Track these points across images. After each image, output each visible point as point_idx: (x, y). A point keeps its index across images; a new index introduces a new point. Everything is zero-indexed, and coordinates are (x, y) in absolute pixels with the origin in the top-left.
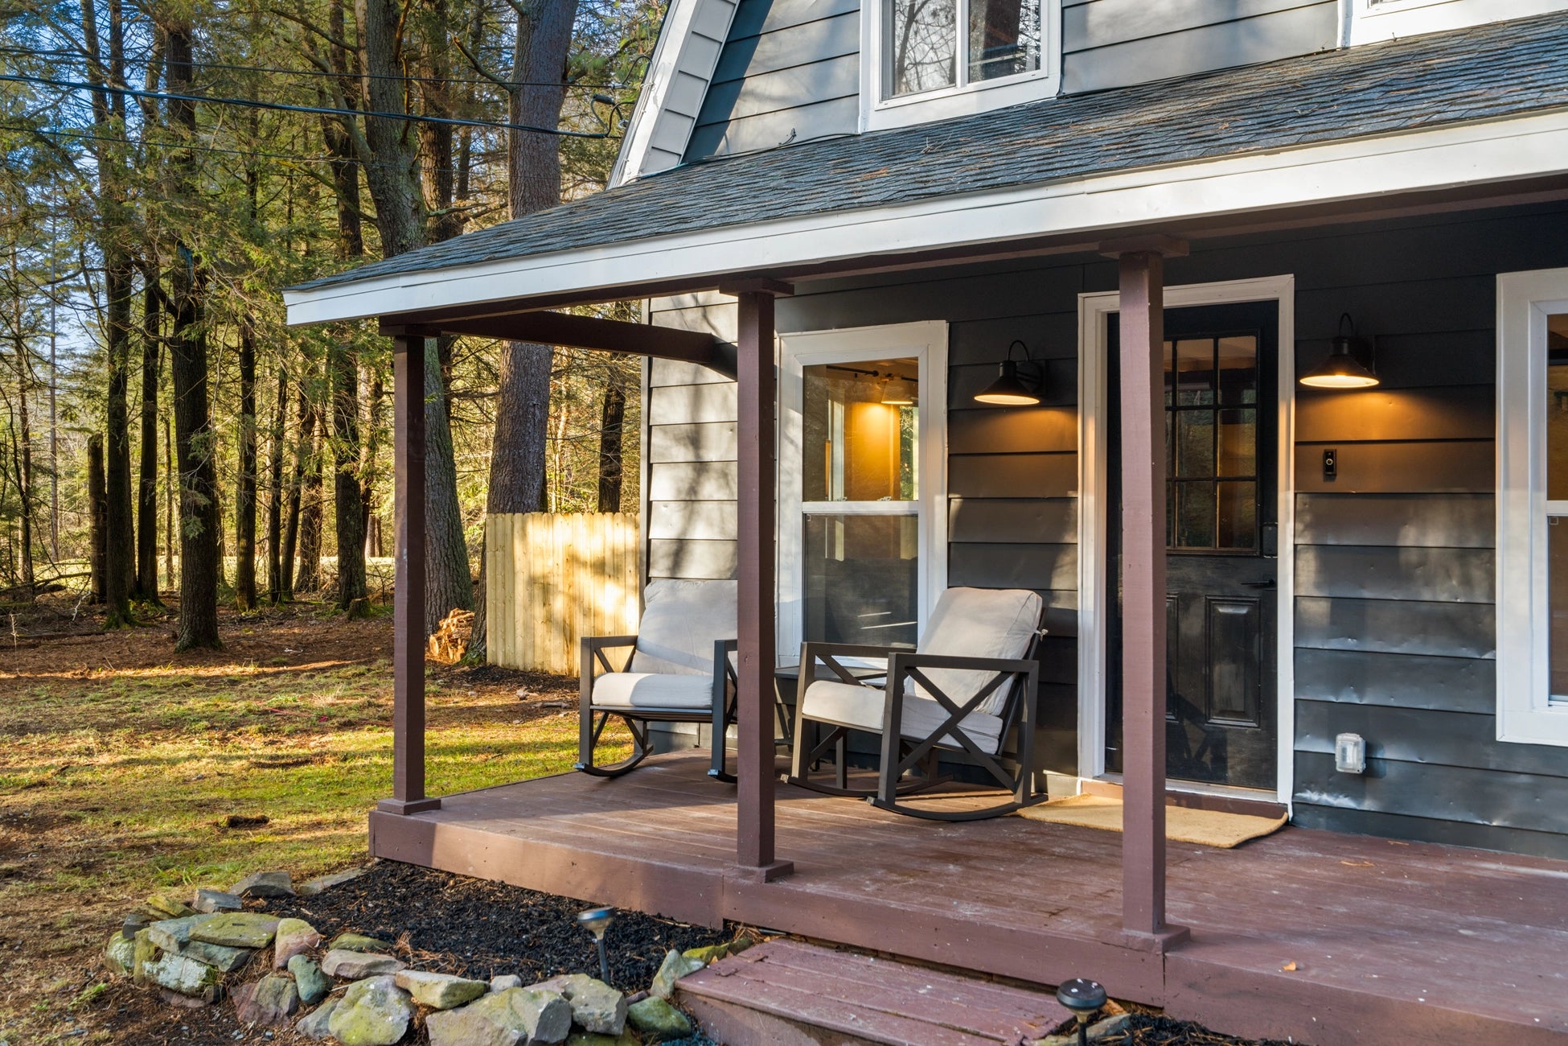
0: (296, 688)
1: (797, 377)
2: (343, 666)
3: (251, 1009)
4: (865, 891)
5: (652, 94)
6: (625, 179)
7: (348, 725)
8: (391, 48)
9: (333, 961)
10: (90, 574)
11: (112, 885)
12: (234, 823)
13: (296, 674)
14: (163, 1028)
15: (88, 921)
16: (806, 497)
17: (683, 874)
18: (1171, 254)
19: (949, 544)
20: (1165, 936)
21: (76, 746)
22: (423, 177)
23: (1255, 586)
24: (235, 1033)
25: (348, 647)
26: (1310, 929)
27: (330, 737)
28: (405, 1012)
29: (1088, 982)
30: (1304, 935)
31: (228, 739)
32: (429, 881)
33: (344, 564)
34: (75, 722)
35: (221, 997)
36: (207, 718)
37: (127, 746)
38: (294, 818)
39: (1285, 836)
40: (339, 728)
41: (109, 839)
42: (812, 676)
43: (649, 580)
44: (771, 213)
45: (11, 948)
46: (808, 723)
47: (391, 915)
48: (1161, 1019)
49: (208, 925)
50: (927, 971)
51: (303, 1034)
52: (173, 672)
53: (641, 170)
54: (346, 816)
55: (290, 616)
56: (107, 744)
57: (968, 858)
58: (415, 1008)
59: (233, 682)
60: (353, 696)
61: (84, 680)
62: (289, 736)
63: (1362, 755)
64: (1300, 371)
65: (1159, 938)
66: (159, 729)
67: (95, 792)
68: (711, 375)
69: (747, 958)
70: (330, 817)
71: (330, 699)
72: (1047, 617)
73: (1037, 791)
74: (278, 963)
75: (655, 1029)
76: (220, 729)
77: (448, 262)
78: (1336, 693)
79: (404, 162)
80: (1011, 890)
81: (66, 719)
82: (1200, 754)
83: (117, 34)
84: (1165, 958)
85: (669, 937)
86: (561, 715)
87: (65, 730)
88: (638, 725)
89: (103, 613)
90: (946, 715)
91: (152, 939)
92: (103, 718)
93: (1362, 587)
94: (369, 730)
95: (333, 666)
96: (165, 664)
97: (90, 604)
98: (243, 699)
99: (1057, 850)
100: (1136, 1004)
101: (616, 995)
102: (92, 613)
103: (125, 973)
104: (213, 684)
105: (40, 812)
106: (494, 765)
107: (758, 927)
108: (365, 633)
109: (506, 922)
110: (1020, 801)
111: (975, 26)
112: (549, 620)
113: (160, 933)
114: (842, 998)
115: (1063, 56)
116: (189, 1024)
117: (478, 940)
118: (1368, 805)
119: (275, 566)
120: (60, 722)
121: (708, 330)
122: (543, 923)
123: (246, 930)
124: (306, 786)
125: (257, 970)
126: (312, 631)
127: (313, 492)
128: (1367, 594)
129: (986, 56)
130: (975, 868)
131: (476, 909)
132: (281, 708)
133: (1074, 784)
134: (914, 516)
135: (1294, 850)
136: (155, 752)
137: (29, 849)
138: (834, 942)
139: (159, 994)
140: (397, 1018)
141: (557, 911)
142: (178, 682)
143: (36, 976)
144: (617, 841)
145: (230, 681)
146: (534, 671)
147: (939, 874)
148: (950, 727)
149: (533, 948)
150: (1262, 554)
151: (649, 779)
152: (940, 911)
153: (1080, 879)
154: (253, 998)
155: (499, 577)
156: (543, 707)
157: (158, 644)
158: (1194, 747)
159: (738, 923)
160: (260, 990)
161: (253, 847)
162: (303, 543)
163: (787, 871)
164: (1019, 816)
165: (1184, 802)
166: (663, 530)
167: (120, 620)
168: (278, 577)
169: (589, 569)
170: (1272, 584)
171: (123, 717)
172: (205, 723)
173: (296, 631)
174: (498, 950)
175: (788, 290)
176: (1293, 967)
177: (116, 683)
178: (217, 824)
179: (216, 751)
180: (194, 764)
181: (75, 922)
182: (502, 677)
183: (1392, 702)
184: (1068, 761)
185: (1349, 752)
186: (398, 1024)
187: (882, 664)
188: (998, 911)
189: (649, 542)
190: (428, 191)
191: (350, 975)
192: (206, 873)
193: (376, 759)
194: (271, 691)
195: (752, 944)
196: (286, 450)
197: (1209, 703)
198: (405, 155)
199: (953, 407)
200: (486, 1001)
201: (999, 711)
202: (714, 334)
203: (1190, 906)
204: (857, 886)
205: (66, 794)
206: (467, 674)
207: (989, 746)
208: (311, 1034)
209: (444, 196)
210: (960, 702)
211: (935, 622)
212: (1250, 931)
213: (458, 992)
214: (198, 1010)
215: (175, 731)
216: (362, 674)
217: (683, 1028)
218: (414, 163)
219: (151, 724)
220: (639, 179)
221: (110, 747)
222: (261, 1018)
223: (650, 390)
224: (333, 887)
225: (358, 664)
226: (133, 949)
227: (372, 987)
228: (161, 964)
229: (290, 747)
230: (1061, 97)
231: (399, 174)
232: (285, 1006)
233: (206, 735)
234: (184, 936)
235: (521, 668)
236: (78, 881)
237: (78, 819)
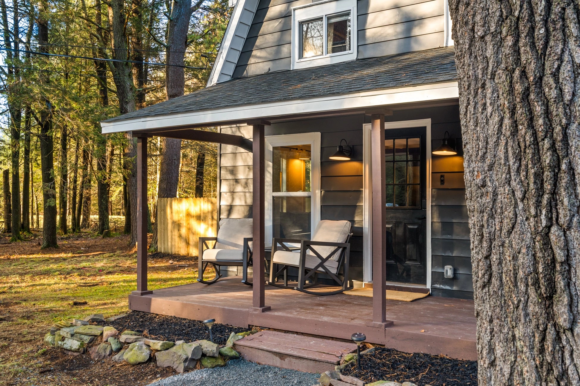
0: (88, 261)
1: (271, 151)
2: (104, 253)
3: (96, 355)
4: (293, 314)
5: (222, 55)
6: (212, 84)
7: (110, 273)
8: (122, 31)
9: (123, 338)
10: (3, 222)
11: (38, 322)
12: (75, 304)
13: (88, 256)
14: (67, 361)
15: (33, 333)
16: (274, 191)
17: (235, 311)
18: (387, 115)
19: (321, 206)
20: (385, 323)
21: (12, 280)
22: (134, 77)
23: (419, 219)
24: (91, 362)
25: (104, 247)
26: (430, 322)
27: (104, 277)
28: (148, 352)
29: (360, 334)
30: (428, 323)
31: (67, 278)
32: (150, 317)
33: (101, 217)
34: (10, 272)
35: (85, 351)
36: (58, 271)
37: (31, 280)
38: (96, 302)
39: (428, 298)
40: (106, 274)
41: (33, 309)
42: (276, 249)
43: (220, 219)
44: (264, 100)
45: (9, 340)
46: (275, 264)
47: (139, 326)
48: (384, 348)
49: (80, 329)
50: (313, 338)
51: (114, 361)
52: (41, 256)
53: (218, 81)
54: (114, 301)
55: (80, 237)
56: (24, 280)
57: (327, 305)
58: (152, 350)
59: (64, 259)
60: (110, 263)
61: (9, 259)
62: (89, 276)
63: (452, 272)
64: (433, 150)
65: (384, 324)
66: (41, 275)
67: (24, 295)
68: (242, 150)
69: (256, 335)
70: (109, 301)
71: (102, 264)
72: (352, 229)
73: (350, 285)
74: (104, 340)
75: (228, 356)
76: (64, 275)
77: (157, 113)
78: (445, 253)
79: (127, 72)
80: (340, 313)
81: (7, 271)
82: (403, 273)
83: (16, 22)
84: (385, 330)
85: (231, 331)
86: (186, 269)
87: (7, 275)
88: (217, 267)
89: (9, 236)
90: (320, 261)
91: (61, 334)
92: (20, 271)
93: (453, 218)
94: (117, 274)
95: (100, 254)
96: (38, 253)
97: (4, 233)
98: (70, 265)
99: (355, 303)
100: (377, 344)
101: (216, 345)
102: (5, 236)
103: (52, 346)
104: (57, 260)
105: (6, 301)
106: (164, 285)
107: (260, 327)
108: (110, 242)
109: (177, 327)
110: (344, 289)
111: (329, 35)
112: (180, 236)
113: (64, 332)
114: (287, 345)
115: (358, 46)
116: (76, 360)
117: (169, 332)
118: (455, 288)
119: (74, 219)
120: (5, 273)
121: (240, 135)
122: (190, 327)
123: (93, 330)
124: (98, 292)
125: (97, 343)
126: (90, 242)
127: (88, 191)
128: (454, 221)
129: (333, 45)
130: (329, 308)
131: (167, 324)
132: (84, 267)
133: (362, 284)
134: (309, 197)
135: (431, 303)
136: (42, 282)
137: (5, 313)
138: (284, 330)
139: (64, 351)
140: (146, 354)
141: (194, 324)
142: (44, 259)
143: (20, 348)
144: (213, 302)
145: (63, 259)
146: (175, 254)
147: (317, 309)
148: (321, 265)
149: (187, 334)
150: (422, 208)
151: (221, 285)
152: (317, 319)
153: (362, 310)
154: (96, 351)
155: (162, 221)
156: (179, 266)
157: (33, 246)
158: (400, 271)
159: (253, 326)
160: (99, 348)
161: (84, 311)
162: (84, 210)
163: (269, 309)
164: (344, 294)
165: (397, 289)
166: (225, 202)
167: (17, 238)
168: (75, 223)
169: (195, 218)
170: (424, 218)
171: (28, 271)
172: (58, 273)
173: (84, 242)
174: (176, 335)
175: (269, 124)
176: (423, 331)
177: (21, 260)
178: (69, 304)
179: (63, 281)
180: (57, 285)
181: (29, 333)
182: (163, 256)
183: (462, 255)
184: (360, 277)
185: (448, 271)
186: (146, 355)
187: (298, 245)
188: (336, 319)
189: (220, 206)
190: (135, 82)
191: (130, 341)
192: (70, 318)
193: (122, 283)
194: (80, 262)
195: (257, 332)
196: (78, 175)
197: (405, 257)
198: (127, 69)
199: (323, 161)
200: (174, 348)
201: (337, 260)
202: (243, 136)
203: (395, 317)
204: (291, 313)
205: (13, 295)
206: (151, 255)
207: (334, 271)
208: (117, 361)
209: (141, 84)
210: (324, 256)
211: (316, 232)
212: (412, 323)
213: (165, 345)
214: (78, 356)
215: (47, 275)
216: (112, 256)
217: (237, 356)
218: (131, 72)
219: (38, 273)
220: (217, 84)
221: (25, 280)
222: (99, 357)
223: (221, 155)
224: (118, 319)
225: (110, 253)
226: (54, 338)
227: (138, 344)
228: (65, 342)
229: (89, 280)
230: (357, 59)
231: (125, 76)
232: (108, 353)
233: (59, 277)
234: (72, 332)
235: (170, 253)
236: (26, 321)
237: (20, 303)
